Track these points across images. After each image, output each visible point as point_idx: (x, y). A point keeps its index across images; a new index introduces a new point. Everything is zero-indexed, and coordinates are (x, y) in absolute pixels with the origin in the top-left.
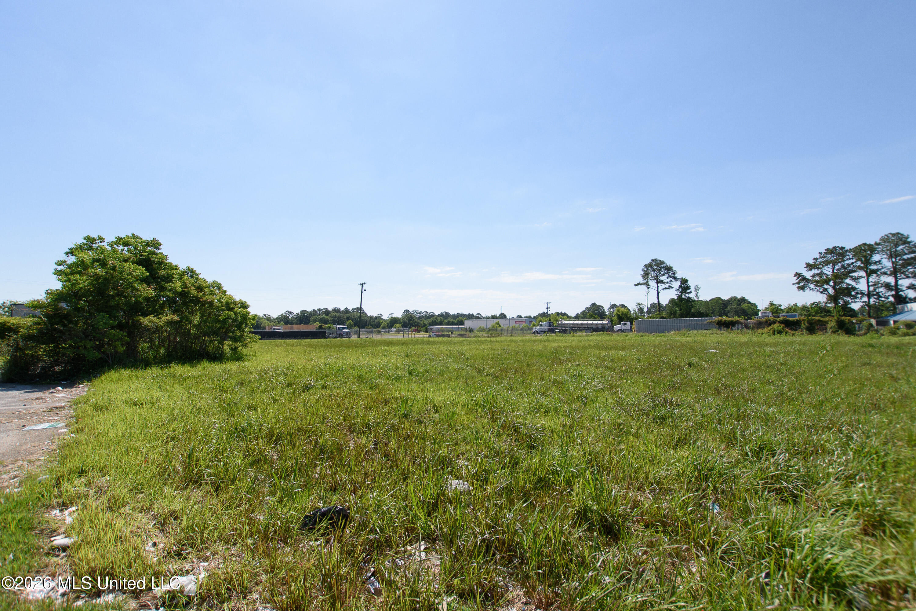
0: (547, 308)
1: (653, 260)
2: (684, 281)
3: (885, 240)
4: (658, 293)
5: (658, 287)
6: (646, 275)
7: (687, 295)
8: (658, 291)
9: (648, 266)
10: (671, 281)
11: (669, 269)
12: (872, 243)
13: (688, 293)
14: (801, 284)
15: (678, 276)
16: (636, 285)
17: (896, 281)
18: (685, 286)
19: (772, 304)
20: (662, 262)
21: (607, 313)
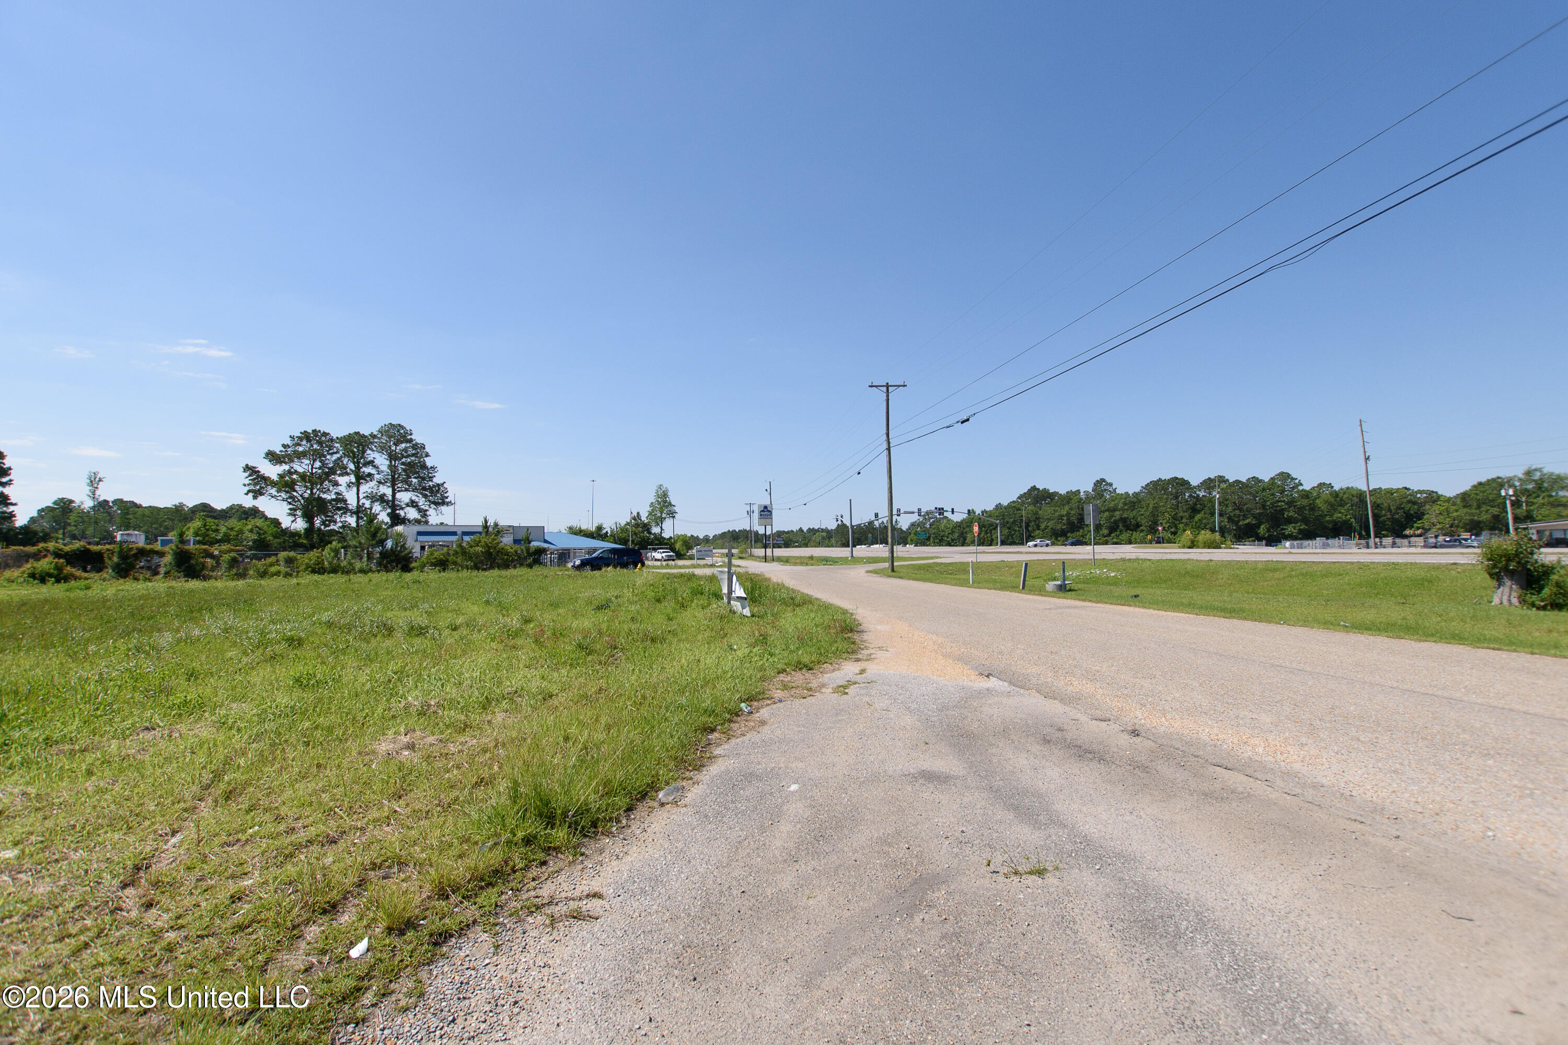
3: (384, 432)
12: (367, 433)
17: (394, 494)
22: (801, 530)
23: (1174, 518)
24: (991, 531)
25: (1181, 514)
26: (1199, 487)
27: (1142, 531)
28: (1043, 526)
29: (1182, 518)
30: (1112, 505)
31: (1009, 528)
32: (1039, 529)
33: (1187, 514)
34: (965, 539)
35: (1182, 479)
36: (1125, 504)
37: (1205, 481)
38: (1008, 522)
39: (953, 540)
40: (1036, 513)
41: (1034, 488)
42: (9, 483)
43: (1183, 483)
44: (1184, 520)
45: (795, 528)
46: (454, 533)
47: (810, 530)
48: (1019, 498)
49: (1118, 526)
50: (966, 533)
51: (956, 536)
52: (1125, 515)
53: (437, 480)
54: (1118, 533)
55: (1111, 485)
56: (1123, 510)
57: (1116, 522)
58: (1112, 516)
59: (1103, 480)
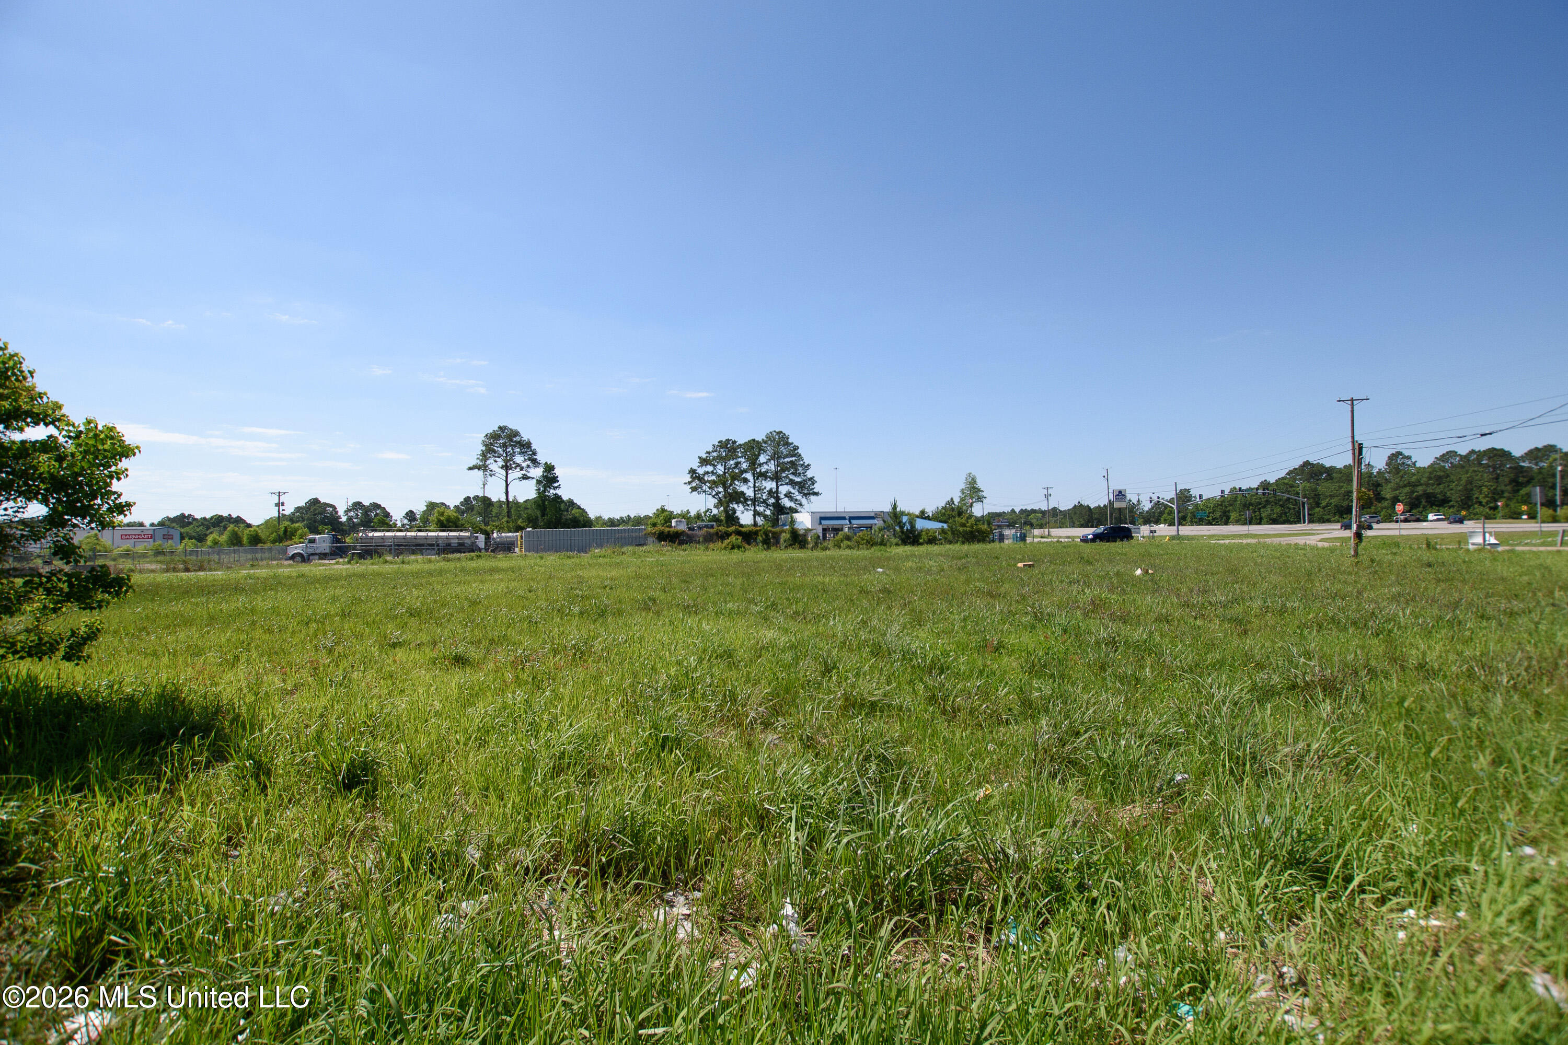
0: (278, 505)
1: (500, 428)
2: (549, 468)
3: (770, 437)
4: (507, 486)
5: (507, 474)
6: (488, 450)
7: (552, 491)
8: (506, 481)
9: (494, 436)
10: (528, 466)
11: (526, 446)
12: (760, 440)
13: (555, 488)
14: (694, 484)
15: (541, 458)
16: (470, 469)
17: (777, 487)
18: (549, 478)
19: (663, 510)
20: (516, 434)
21: (344, 519)
22: (1013, 511)
23: (1494, 492)
24: (1259, 509)
25: (1503, 488)
26: (1523, 458)
27: (1453, 506)
28: (1324, 503)
29: (1503, 492)
30: (1414, 479)
31: (1281, 506)
32: (1318, 506)
33: (1509, 488)
34: (1228, 518)
35: (1502, 450)
36: (1430, 478)
37: (1531, 452)
38: (1280, 500)
39: (1214, 519)
40: (1316, 490)
41: (1307, 463)
42: (559, 487)
43: (1503, 454)
44: (1506, 495)
45: (1007, 509)
46: (844, 518)
47: (1022, 511)
48: (1288, 474)
49: (1420, 502)
50: (1229, 511)
51: (1218, 514)
52: (1430, 490)
53: (809, 474)
54: (1421, 509)
55: (1409, 458)
56: (1427, 485)
57: (1418, 498)
58: (1413, 492)
59: (1399, 453)
